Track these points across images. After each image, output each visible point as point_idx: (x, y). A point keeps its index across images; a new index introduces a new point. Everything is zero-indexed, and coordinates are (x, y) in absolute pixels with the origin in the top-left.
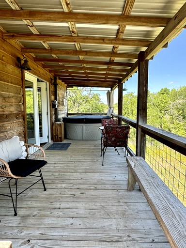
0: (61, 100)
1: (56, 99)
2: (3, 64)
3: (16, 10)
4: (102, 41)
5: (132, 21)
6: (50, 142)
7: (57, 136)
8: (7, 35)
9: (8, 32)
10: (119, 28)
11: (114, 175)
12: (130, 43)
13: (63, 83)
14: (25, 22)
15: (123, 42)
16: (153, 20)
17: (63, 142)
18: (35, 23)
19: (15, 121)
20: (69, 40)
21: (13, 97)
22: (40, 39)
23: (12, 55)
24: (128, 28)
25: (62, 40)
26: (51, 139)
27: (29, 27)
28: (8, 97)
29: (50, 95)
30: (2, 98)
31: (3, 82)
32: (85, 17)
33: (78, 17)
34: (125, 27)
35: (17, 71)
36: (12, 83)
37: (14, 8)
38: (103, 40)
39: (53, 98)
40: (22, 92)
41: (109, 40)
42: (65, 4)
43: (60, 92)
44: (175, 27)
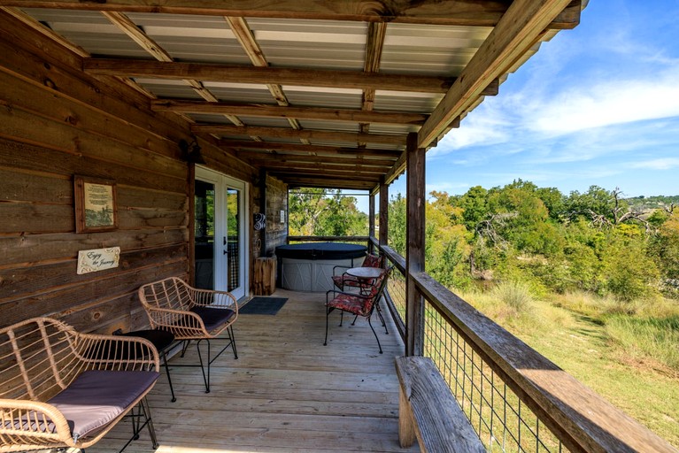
0: (274, 213)
1: (262, 211)
2: (147, 155)
3: (165, 62)
4: (334, 115)
5: (383, 82)
6: (247, 295)
7: (262, 283)
8: (157, 102)
9: (160, 97)
10: (364, 93)
11: (360, 376)
12: (387, 118)
13: (280, 182)
14: (186, 82)
15: (375, 117)
16: (422, 81)
17: (273, 296)
18: (207, 84)
19: (167, 263)
20: (273, 113)
21: (165, 216)
22: (218, 110)
23: (169, 137)
24: (378, 93)
25: (260, 112)
26: (250, 291)
27: (196, 90)
28: (155, 217)
29: (250, 206)
30: (141, 220)
31: (144, 189)
32: (293, 75)
33: (281, 75)
34: (373, 91)
35: (179, 167)
36: (164, 189)
37: (160, 60)
38: (337, 112)
39: (256, 209)
40: (187, 203)
41: (348, 113)
42: (252, 53)
43: (273, 199)
44: (462, 95)
